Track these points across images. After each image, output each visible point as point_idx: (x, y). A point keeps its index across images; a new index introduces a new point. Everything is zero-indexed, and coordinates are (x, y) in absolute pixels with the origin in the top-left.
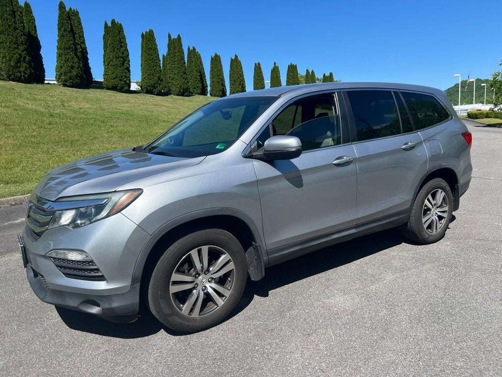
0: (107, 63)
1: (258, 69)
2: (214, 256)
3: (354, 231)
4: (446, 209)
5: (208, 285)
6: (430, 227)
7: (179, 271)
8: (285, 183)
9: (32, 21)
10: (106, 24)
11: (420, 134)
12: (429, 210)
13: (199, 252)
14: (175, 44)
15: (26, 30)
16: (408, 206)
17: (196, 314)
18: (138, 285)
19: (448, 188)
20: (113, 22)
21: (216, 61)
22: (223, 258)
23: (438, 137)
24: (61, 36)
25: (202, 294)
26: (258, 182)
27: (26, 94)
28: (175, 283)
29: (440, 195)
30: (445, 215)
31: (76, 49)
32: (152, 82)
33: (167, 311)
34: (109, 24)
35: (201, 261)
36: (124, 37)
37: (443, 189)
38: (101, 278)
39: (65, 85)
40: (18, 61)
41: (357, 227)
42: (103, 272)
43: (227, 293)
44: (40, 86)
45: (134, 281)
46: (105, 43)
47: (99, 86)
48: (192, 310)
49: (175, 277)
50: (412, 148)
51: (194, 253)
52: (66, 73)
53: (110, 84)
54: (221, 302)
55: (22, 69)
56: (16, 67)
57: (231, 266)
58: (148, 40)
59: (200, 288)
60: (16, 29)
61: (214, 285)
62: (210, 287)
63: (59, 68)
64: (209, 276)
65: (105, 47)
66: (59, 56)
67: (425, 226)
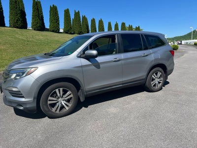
0: (51, 21)
1: (110, 24)
2: (65, 92)
3: (121, 86)
4: (162, 79)
5: (63, 102)
6: (155, 85)
7: (51, 96)
8: (93, 67)
9: (23, 5)
10: (51, 6)
11: (151, 51)
12: (154, 79)
13: (59, 90)
14: (77, 14)
15: (21, 8)
16: (144, 77)
17: (58, 111)
18: (36, 100)
19: (163, 71)
20: (53, 5)
21: (93, 21)
22: (68, 93)
23: (159, 52)
24: (34, 11)
25: (60, 105)
26: (82, 66)
27: (19, 33)
28: (50, 100)
29: (159, 74)
30: (161, 81)
31: (39, 16)
32: (68, 29)
33: (47, 110)
34: (52, 7)
35: (60, 93)
36: (57, 11)
37: (160, 72)
38: (23, 97)
39: (35, 30)
40: (17, 20)
41: (122, 84)
42: (23, 95)
43: (70, 105)
44: (25, 30)
45: (34, 98)
46: (50, 14)
47: (47, 30)
48: (56, 110)
49: (50, 98)
50: (147, 56)
51: (57, 90)
52: (35, 25)
53: (52, 30)
54: (67, 108)
55: (19, 23)
56: (16, 22)
57: (72, 96)
58: (67, 12)
59: (59, 103)
60: (17, 8)
61: (65, 102)
62: (63, 103)
63: (33, 23)
64: (63, 99)
65: (50, 15)
66: (33, 18)
67: (152, 85)
